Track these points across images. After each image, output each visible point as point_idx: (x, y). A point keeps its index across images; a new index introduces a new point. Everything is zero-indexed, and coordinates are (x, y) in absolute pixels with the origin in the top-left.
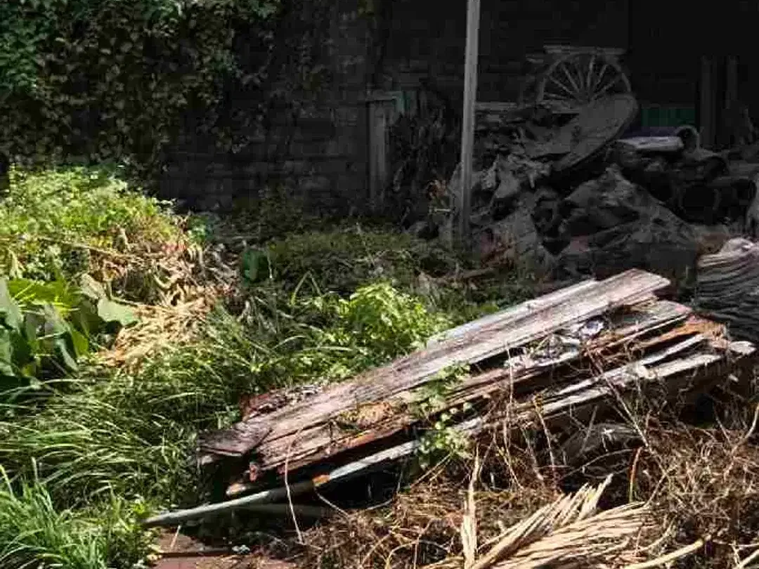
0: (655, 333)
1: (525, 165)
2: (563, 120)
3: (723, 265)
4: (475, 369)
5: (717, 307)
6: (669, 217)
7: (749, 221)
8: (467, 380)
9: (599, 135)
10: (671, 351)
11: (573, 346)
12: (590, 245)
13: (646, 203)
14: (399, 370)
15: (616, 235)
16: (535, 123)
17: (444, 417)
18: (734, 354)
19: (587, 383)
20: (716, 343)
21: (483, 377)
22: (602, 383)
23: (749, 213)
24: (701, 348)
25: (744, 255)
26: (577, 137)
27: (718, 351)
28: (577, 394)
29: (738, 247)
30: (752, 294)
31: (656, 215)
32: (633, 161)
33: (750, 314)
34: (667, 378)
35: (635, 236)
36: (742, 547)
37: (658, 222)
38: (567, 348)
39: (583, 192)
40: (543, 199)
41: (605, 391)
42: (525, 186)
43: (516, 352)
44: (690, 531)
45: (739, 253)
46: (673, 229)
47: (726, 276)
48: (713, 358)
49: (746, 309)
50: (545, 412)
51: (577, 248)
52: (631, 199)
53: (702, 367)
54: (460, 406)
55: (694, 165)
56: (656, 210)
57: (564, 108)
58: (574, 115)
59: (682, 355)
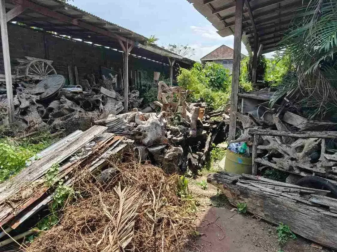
0: (109, 142)
1: (31, 96)
2: (37, 82)
3: (112, 121)
4: (61, 164)
6: (82, 110)
7: (100, 110)
8: (60, 169)
9: (55, 87)
10: (115, 145)
11: (90, 150)
12: (62, 120)
13: (76, 106)
14: (30, 173)
15: (69, 117)
16: (26, 82)
17: (60, 183)
19: (97, 159)
20: (124, 141)
21: (65, 167)
22: (102, 158)
23: (100, 107)
24: (121, 143)
26: (46, 87)
27: (126, 143)
28: (97, 164)
29: (113, 117)
30: (122, 128)
31: (79, 110)
32: (71, 95)
34: (117, 152)
35: (74, 116)
37: (80, 112)
38: (89, 151)
39: (54, 104)
40: (38, 107)
41: (104, 160)
42: (32, 103)
43: (73, 155)
46: (84, 113)
47: (114, 124)
48: (126, 145)
49: (121, 132)
50: (90, 171)
51: (58, 121)
52: (72, 106)
54: (64, 178)
56: (79, 109)
57: (37, 78)
58: (41, 80)
59: (117, 146)
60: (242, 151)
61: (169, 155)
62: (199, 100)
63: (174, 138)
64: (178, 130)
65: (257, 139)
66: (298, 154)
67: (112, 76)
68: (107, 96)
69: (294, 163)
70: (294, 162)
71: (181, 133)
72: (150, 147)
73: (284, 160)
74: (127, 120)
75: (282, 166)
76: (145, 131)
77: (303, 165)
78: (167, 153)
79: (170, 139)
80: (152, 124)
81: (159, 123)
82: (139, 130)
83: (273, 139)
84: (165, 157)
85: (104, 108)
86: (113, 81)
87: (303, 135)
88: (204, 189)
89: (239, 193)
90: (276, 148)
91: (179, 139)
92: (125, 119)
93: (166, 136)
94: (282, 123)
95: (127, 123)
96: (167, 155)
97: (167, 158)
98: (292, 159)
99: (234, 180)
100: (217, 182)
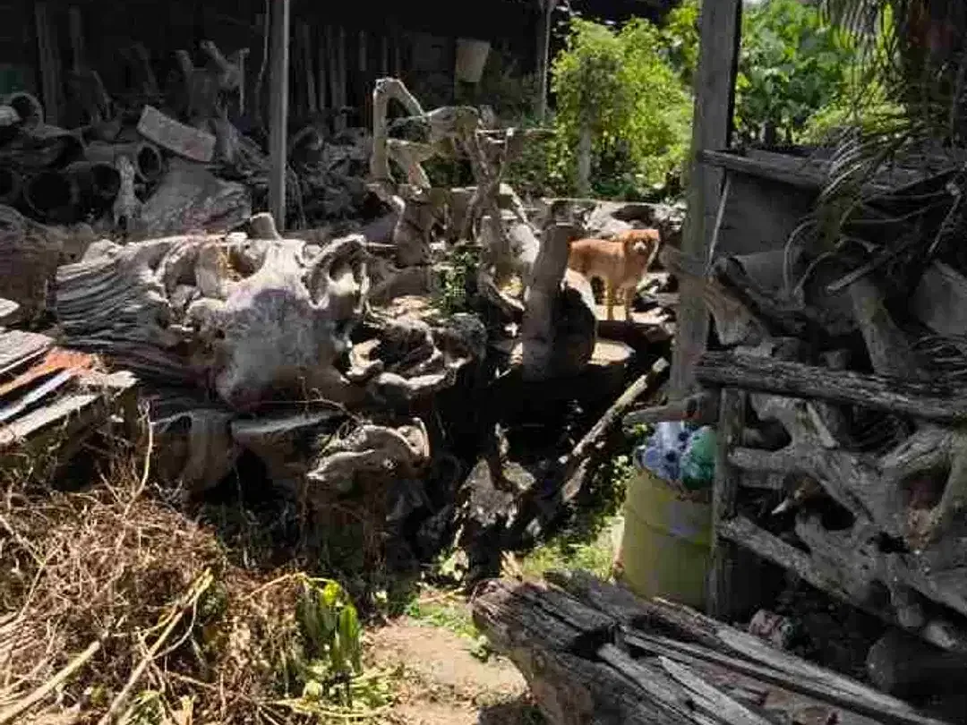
0: (3, 379)
3: (88, 276)
5: (86, 332)
7: (116, 218)
10: (33, 397)
18: (113, 390)
20: (88, 379)
23: (116, 206)
24: (70, 387)
25: (112, 261)
27: (93, 389)
29: (103, 252)
30: (127, 310)
33: (126, 335)
34: (30, 436)
36: (147, 632)
44: (81, 632)
45: (105, 260)
46: (20, 233)
48: (89, 398)
49: (122, 330)
53: (74, 414)
55: (37, 145)
59: (45, 402)
60: (694, 473)
61: (335, 466)
62: (658, 186)
63: (387, 378)
64: (424, 335)
65: (734, 409)
66: (916, 515)
67: (217, 55)
68: (167, 154)
69: (889, 568)
70: (892, 557)
71: (437, 353)
72: (245, 417)
73: (849, 541)
74: (161, 271)
75: (840, 575)
76: (220, 335)
77: (933, 585)
78: (328, 453)
79: (358, 382)
80: (265, 296)
81: (307, 293)
82: (198, 329)
83: (800, 415)
84: (312, 475)
85: (138, 212)
86: (227, 77)
87: (938, 409)
88: (484, 660)
89: (588, 704)
90: (818, 470)
91: (415, 383)
92: (154, 267)
93: (343, 363)
94: (891, 325)
95: (153, 287)
96: (325, 463)
97: (321, 478)
98: (887, 544)
99: (588, 627)
100: (508, 631)
